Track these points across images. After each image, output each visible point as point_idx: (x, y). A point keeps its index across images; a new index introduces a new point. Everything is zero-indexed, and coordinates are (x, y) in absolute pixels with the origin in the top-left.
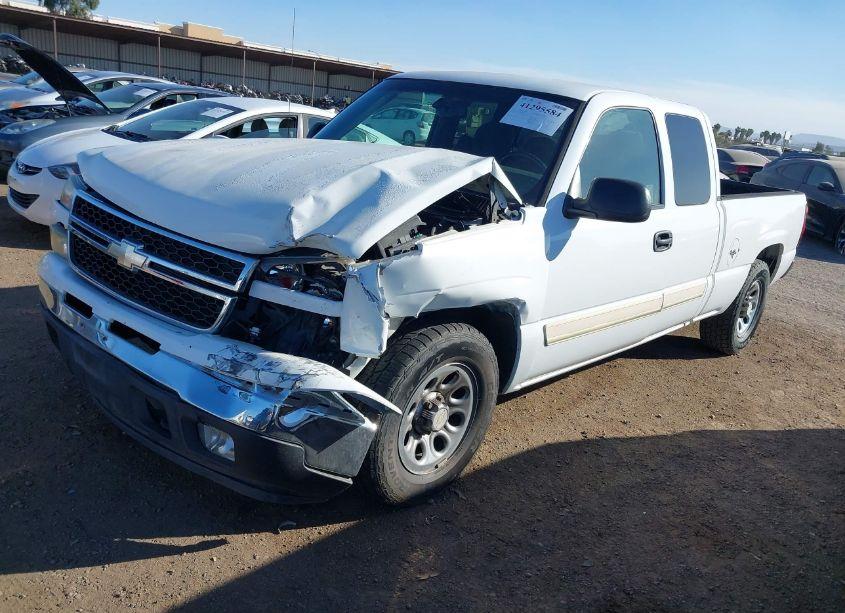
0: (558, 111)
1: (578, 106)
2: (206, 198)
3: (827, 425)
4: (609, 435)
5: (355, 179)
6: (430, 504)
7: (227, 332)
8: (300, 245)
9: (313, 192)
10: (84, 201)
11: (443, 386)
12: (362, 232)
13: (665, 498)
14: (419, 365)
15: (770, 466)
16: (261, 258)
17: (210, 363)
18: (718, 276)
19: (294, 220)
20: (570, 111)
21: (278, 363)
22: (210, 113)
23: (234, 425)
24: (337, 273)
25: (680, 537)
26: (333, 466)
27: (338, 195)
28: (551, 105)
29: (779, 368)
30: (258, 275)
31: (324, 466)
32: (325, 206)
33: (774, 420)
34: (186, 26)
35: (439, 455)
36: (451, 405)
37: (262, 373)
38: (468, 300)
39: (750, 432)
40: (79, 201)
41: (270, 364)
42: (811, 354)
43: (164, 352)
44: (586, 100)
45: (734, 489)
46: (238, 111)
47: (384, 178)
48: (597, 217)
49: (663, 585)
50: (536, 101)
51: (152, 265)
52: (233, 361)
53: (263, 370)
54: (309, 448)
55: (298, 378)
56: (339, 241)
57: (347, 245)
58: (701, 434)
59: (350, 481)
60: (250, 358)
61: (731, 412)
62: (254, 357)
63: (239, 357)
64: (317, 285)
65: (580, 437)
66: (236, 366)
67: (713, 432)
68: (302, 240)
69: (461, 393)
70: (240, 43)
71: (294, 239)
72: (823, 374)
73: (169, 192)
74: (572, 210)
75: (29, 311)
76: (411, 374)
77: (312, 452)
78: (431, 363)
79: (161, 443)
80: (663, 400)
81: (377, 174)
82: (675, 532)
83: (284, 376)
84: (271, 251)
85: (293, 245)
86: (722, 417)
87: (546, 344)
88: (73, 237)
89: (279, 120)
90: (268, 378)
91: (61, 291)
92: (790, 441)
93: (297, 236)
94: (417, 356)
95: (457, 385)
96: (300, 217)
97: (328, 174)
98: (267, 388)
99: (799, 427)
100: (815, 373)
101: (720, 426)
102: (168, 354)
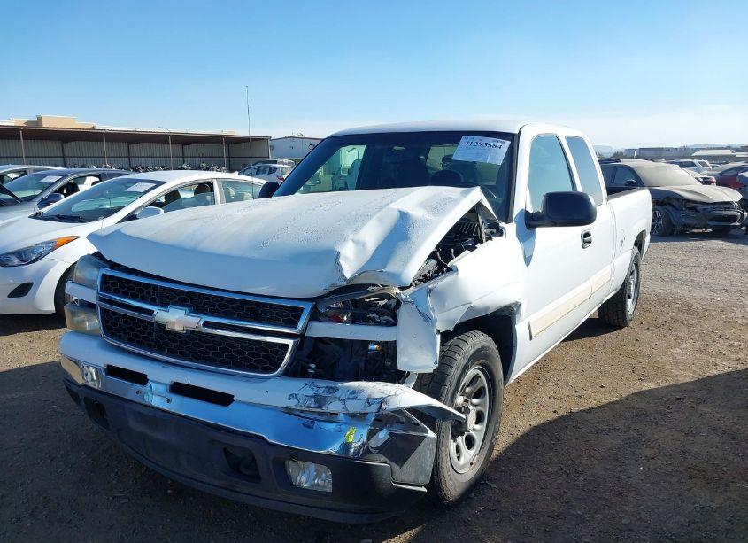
0: (499, 144)
1: (513, 138)
2: (254, 255)
3: (726, 370)
4: (575, 409)
5: (380, 220)
6: (471, 498)
7: (295, 372)
8: (350, 284)
9: (351, 237)
10: (112, 277)
11: (467, 390)
12: (406, 263)
13: (648, 452)
14: (458, 373)
15: (706, 410)
16: (315, 300)
17: (292, 403)
18: (616, 262)
19: (341, 261)
20: (508, 143)
21: (361, 391)
22: (133, 188)
23: (328, 456)
24: (382, 303)
25: (679, 482)
26: (411, 479)
27: (371, 235)
28: (490, 140)
29: (665, 330)
30: (315, 316)
31: (406, 479)
32: (363, 246)
33: (688, 373)
34: (40, 119)
35: (472, 452)
36: (476, 405)
37: (348, 402)
38: (487, 308)
39: (675, 386)
40: (105, 278)
41: (354, 392)
42: (680, 316)
43: (239, 402)
44: (517, 132)
45: (694, 435)
46: (159, 184)
47: (403, 216)
48: (555, 224)
49: (693, 526)
50: (477, 139)
51: (206, 324)
52: (315, 396)
53: (349, 399)
54: (393, 464)
55: (382, 401)
56: (388, 273)
57: (396, 276)
58: (640, 394)
59: (424, 489)
60: (331, 390)
61: (652, 373)
62: (335, 390)
63: (320, 392)
64: (373, 315)
65: (555, 416)
66: (320, 401)
67: (650, 391)
68: (353, 278)
69: (478, 394)
70: (93, 128)
71: (345, 279)
72: (699, 330)
73: (219, 256)
74: (531, 222)
75: (14, 395)
76: (455, 381)
77: (396, 467)
78: (465, 369)
79: (238, 490)
80: (597, 373)
81: (397, 214)
82: (675, 479)
83: (369, 401)
84: (326, 292)
85: (345, 284)
86: (650, 378)
87: (531, 339)
88: (104, 311)
89: (194, 188)
90: (355, 406)
91: (102, 365)
92: (707, 387)
93: (348, 276)
94: (455, 364)
95: (477, 386)
96: (346, 259)
97: (358, 220)
98: (353, 416)
99: (707, 375)
100: (693, 329)
101: (652, 386)
102: (243, 403)
